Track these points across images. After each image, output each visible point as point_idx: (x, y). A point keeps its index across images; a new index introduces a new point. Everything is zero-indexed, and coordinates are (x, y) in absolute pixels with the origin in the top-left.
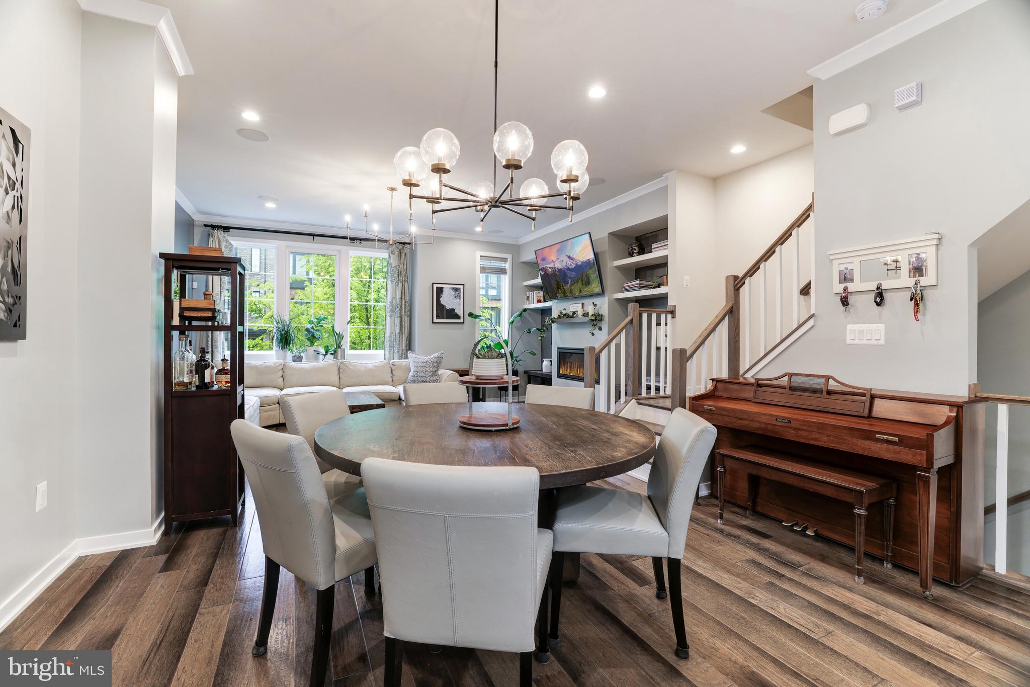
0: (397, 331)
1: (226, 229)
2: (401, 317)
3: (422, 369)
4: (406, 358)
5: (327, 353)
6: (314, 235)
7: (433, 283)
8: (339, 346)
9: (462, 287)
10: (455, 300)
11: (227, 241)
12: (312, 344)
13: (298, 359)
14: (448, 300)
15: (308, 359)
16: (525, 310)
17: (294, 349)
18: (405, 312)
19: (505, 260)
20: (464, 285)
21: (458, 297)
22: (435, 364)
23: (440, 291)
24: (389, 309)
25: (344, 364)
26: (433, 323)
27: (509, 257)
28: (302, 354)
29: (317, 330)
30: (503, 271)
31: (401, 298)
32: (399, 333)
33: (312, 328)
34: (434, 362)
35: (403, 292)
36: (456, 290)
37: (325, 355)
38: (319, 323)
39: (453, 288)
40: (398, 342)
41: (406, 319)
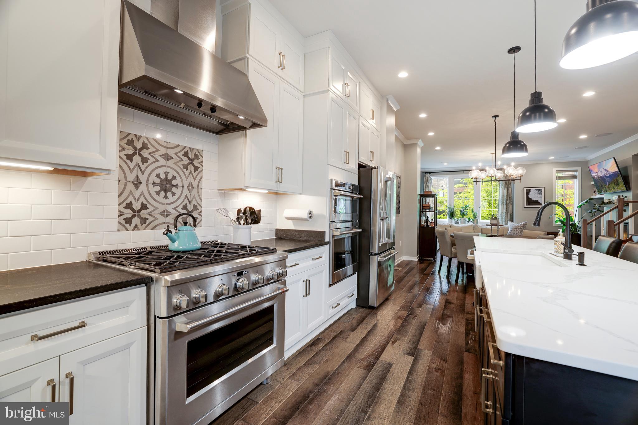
0: (505, 211)
1: (430, 173)
2: (507, 205)
3: (514, 230)
4: (507, 224)
5: (469, 221)
6: (464, 171)
7: (524, 188)
8: (475, 218)
9: (543, 189)
10: (538, 196)
11: (430, 178)
12: (463, 217)
13: (457, 223)
14: (533, 196)
15: (461, 223)
16: (591, 199)
17: (455, 219)
18: (509, 202)
19: (576, 171)
20: (544, 187)
21: (541, 193)
22: (522, 228)
23: (528, 192)
24: (500, 201)
25: (476, 226)
26: (524, 207)
27: (579, 169)
28: (459, 221)
29: (465, 211)
30: (574, 177)
31: (507, 196)
32: (506, 212)
33: (463, 210)
34: (521, 226)
35: (508, 192)
36: (539, 190)
37: (468, 222)
38: (466, 208)
39: (537, 189)
40: (505, 217)
41: (510, 206)
